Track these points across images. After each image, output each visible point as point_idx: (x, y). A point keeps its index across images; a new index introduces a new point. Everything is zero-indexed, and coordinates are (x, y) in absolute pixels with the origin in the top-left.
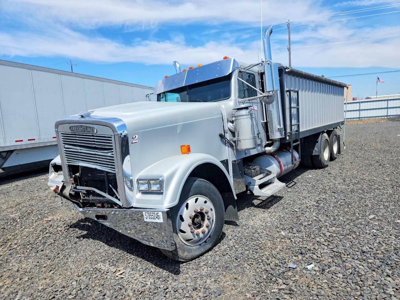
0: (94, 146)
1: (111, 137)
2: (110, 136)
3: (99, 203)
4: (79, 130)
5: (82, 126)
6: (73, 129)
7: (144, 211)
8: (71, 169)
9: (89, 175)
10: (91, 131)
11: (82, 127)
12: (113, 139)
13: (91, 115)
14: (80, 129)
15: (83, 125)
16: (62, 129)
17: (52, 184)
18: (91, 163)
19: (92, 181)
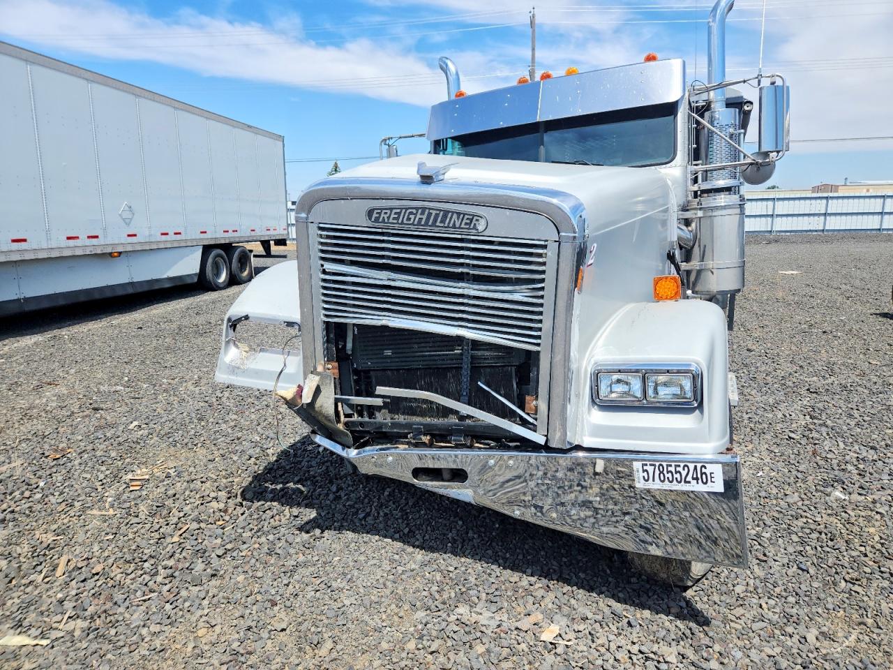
0: (460, 270)
1: (545, 247)
2: (542, 243)
3: (425, 434)
4: (409, 219)
5: (424, 209)
6: (382, 215)
7: (636, 460)
8: (332, 336)
9: (388, 353)
10: (463, 226)
11: (426, 213)
12: (551, 253)
13: (447, 176)
14: (412, 217)
15: (426, 204)
16: (328, 214)
17: (233, 377)
18: (433, 320)
19: (389, 372)
